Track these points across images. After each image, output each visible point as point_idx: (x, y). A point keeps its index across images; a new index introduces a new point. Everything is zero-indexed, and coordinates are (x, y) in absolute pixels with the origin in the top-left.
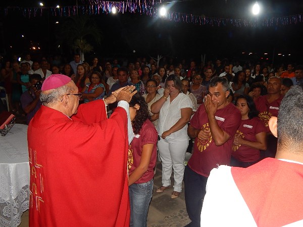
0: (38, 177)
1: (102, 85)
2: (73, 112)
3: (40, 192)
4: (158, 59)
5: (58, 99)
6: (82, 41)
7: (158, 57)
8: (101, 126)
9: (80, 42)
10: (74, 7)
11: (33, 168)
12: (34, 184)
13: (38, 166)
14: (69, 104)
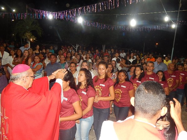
0: (6, 125)
1: (41, 64)
2: (29, 86)
3: (6, 133)
4: (77, 47)
5: (21, 79)
6: (29, 34)
7: (77, 45)
8: (45, 95)
9: (28, 34)
10: (25, 14)
11: (3, 118)
12: (3, 128)
13: (6, 118)
14: (28, 82)
